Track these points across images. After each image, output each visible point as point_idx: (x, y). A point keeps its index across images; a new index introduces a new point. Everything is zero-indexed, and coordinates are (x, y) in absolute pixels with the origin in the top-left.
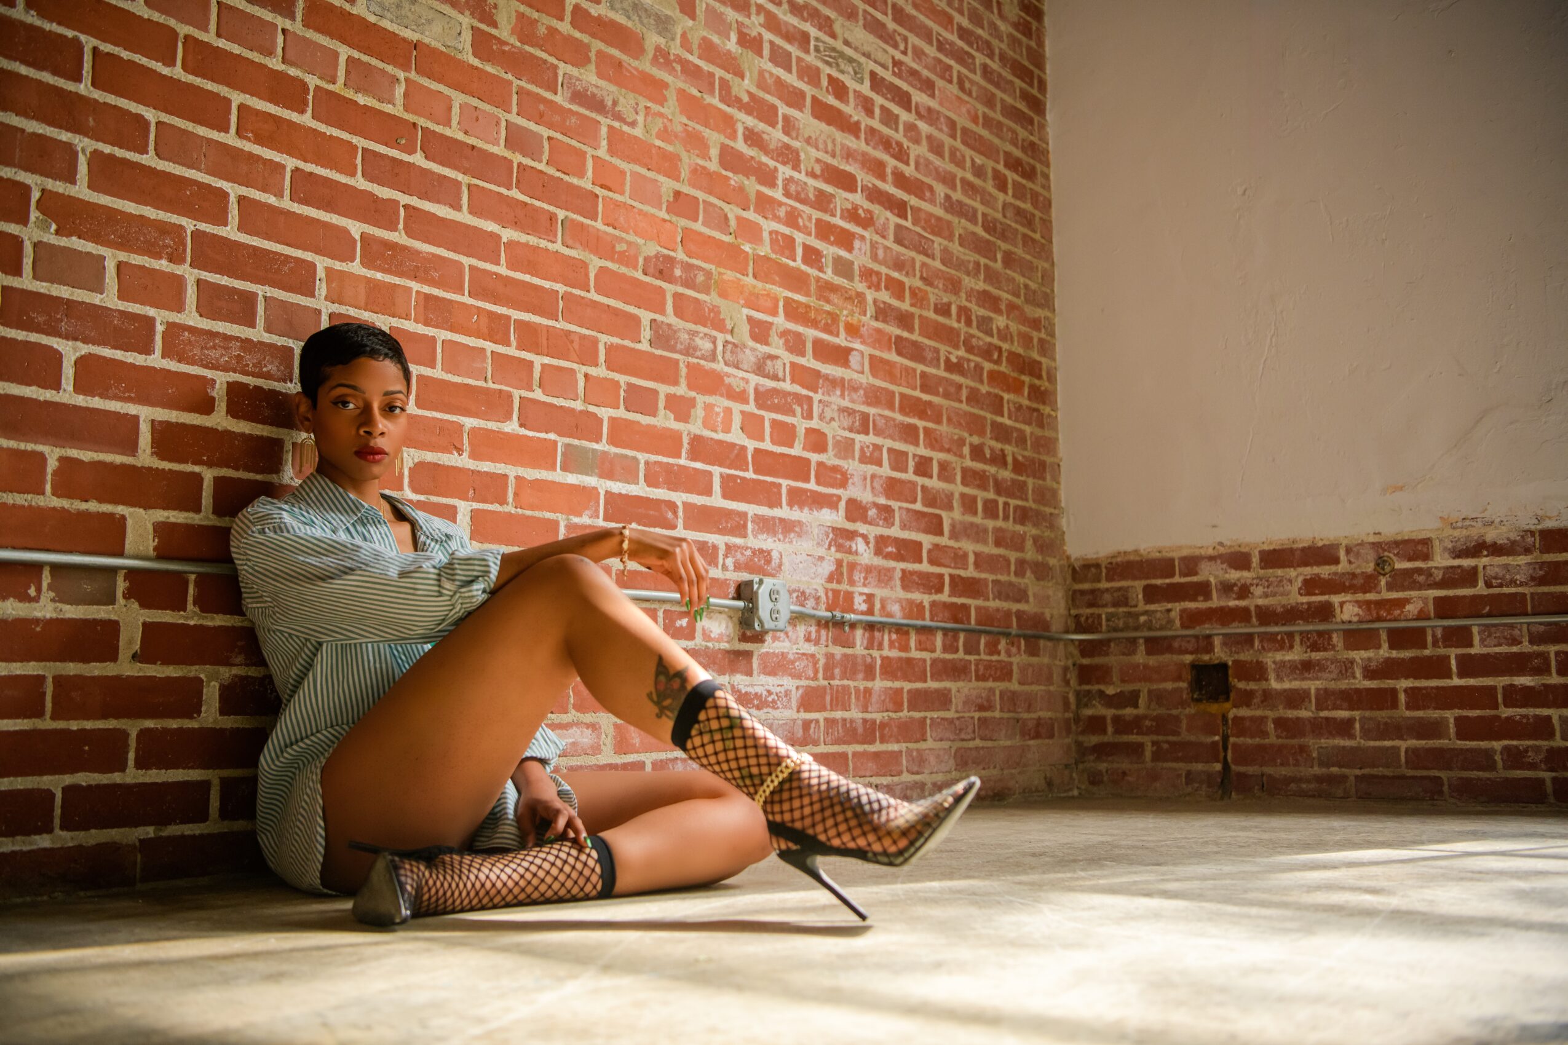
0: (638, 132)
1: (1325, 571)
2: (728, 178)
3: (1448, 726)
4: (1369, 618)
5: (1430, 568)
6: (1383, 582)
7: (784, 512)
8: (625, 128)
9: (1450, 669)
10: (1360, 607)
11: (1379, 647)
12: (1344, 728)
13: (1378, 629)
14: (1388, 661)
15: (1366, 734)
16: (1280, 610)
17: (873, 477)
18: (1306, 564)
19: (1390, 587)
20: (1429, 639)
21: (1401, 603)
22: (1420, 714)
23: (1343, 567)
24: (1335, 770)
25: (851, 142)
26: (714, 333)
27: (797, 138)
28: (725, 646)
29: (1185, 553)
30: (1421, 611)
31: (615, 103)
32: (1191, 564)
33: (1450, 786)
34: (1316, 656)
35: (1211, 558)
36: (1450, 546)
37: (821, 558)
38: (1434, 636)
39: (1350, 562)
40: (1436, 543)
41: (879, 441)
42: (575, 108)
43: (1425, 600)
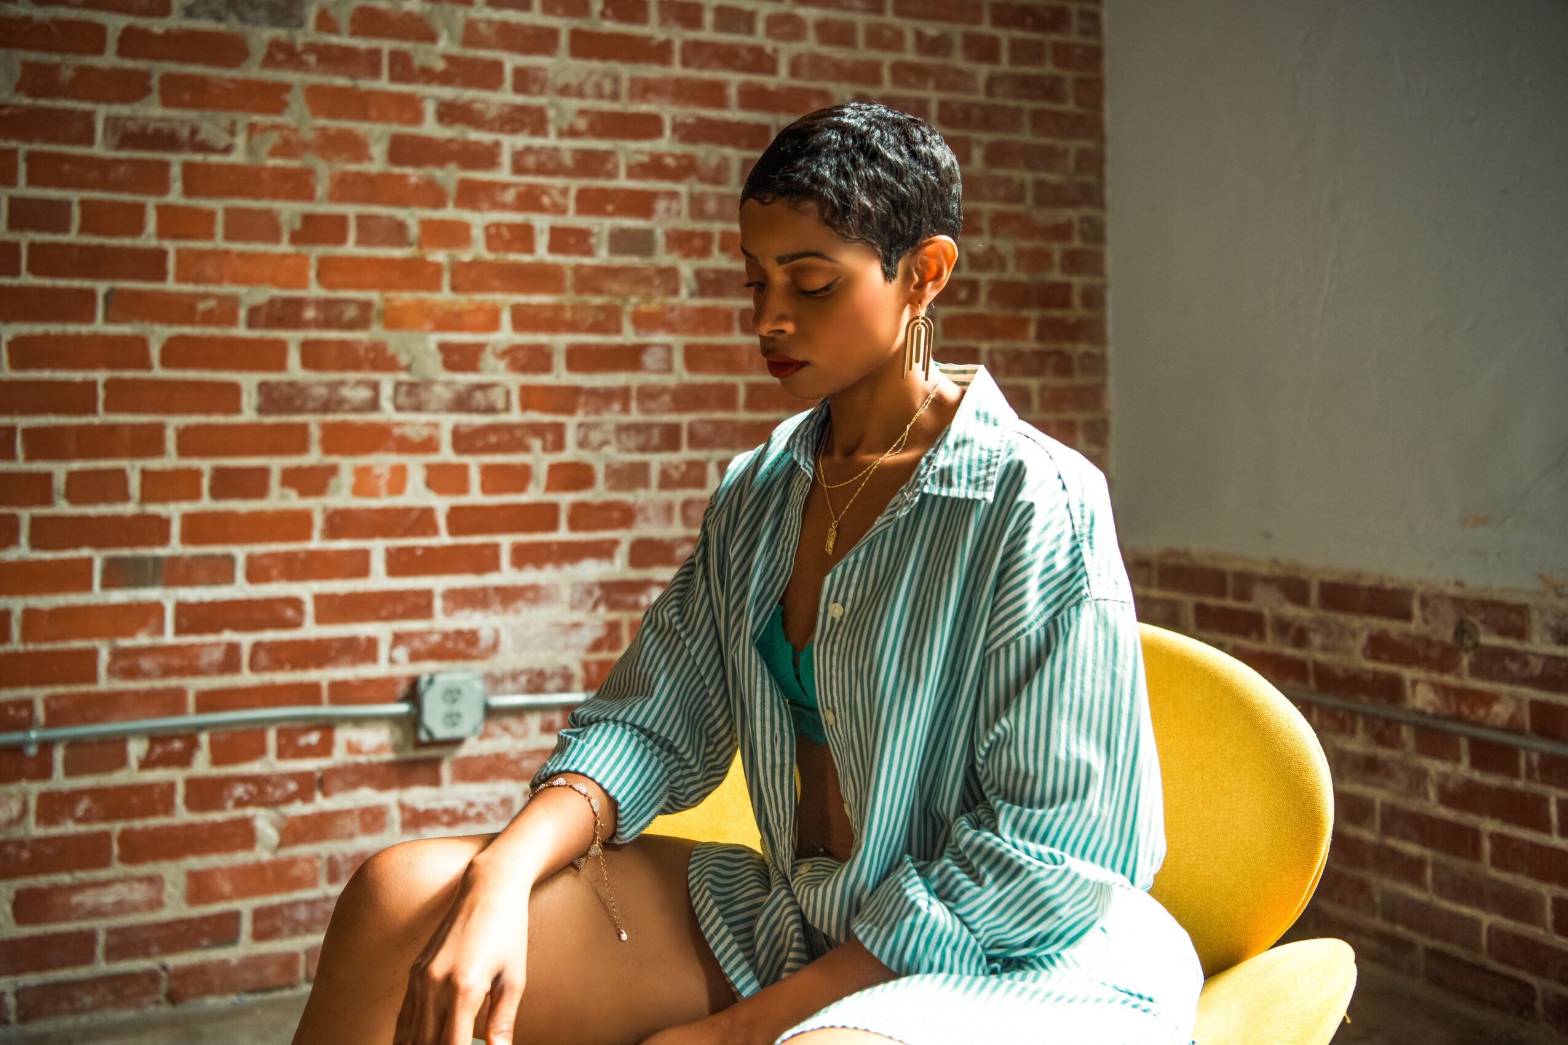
0: (238, 157)
1: (1394, 628)
2: (403, 177)
3: (1542, 909)
4: (1445, 711)
5: (1525, 653)
6: (1466, 660)
7: (507, 575)
8: (214, 159)
9: (1548, 820)
10: (1436, 692)
11: (1457, 759)
12: (1412, 870)
13: (1457, 735)
14: (1469, 785)
15: (1440, 887)
16: (1340, 673)
17: (687, 505)
18: (1371, 611)
19: (1476, 671)
20: (1523, 764)
21: (1488, 699)
22: (1506, 877)
23: (1415, 626)
24: (1400, 929)
25: (653, 72)
26: (374, 376)
27: (541, 92)
28: (388, 756)
29: (1238, 566)
30: (1513, 718)
31: (194, 132)
32: (1245, 583)
33: (1545, 1002)
34: (1383, 753)
35: (1267, 581)
36: (1553, 622)
37: (576, 626)
38: (1529, 762)
39: (1426, 621)
40: (1535, 615)
41: (699, 455)
42: (124, 154)
43: (1519, 701)
